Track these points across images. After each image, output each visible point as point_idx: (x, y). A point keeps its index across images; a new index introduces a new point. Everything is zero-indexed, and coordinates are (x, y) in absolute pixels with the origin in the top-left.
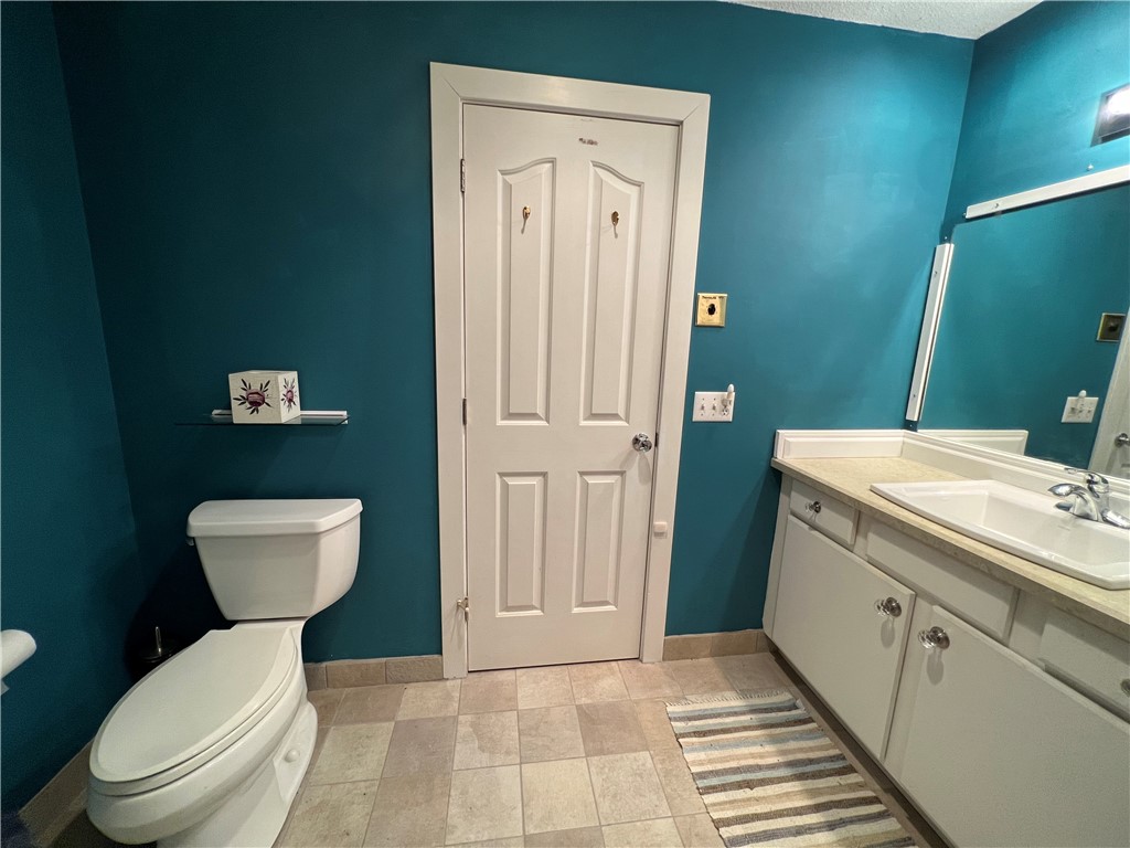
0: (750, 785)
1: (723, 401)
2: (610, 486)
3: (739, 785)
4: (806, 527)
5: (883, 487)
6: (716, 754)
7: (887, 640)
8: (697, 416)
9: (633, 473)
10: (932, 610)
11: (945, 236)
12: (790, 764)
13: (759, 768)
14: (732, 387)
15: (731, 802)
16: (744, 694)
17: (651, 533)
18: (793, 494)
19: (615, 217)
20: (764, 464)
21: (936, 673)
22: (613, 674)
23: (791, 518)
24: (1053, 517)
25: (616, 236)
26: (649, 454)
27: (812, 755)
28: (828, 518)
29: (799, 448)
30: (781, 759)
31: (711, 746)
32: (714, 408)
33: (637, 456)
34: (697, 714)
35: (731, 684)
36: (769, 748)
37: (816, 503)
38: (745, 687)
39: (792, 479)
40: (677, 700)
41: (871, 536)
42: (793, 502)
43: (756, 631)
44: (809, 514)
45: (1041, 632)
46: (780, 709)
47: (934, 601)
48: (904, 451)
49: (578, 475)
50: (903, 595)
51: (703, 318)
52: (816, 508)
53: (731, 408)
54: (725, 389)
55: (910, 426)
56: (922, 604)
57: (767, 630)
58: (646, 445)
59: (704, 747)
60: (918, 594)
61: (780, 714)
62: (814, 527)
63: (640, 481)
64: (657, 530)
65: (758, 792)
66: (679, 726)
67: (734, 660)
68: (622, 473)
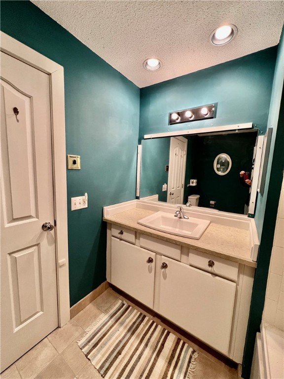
0: (119, 353)
1: (83, 200)
2: (32, 253)
3: (116, 357)
4: (119, 240)
5: (140, 221)
6: (104, 350)
7: (150, 271)
8: (73, 208)
9: (44, 243)
10: (161, 258)
11: (140, 143)
12: (129, 331)
13: (120, 341)
14: (86, 194)
15: (116, 369)
16: (106, 312)
17: (57, 266)
18: (112, 229)
19: (16, 111)
20: (100, 221)
21: (165, 277)
22: (46, 346)
23: (113, 238)
24: (175, 220)
25: (18, 121)
26: (52, 232)
27: (134, 320)
28: (126, 236)
29: (111, 213)
30: (126, 331)
31: (102, 347)
32: (80, 203)
33: (46, 233)
34: (92, 336)
35: (101, 310)
36: (121, 329)
37: (121, 231)
38: (106, 308)
39: (111, 224)
40: (82, 336)
41: (141, 239)
42: (112, 232)
43: (104, 283)
44: (119, 236)
45: (188, 256)
46: (119, 309)
47: (162, 255)
48: (138, 206)
49: (8, 255)
50: (153, 255)
51: (71, 166)
52: (121, 233)
53: (87, 202)
54: (83, 195)
55: (137, 198)
56: (158, 256)
57: (108, 280)
58: (50, 228)
59: (99, 351)
60: (157, 253)
61: (120, 311)
62: (121, 239)
63: (49, 244)
64: (61, 265)
65: (123, 353)
66: (86, 350)
67: (99, 299)
68: (37, 245)
